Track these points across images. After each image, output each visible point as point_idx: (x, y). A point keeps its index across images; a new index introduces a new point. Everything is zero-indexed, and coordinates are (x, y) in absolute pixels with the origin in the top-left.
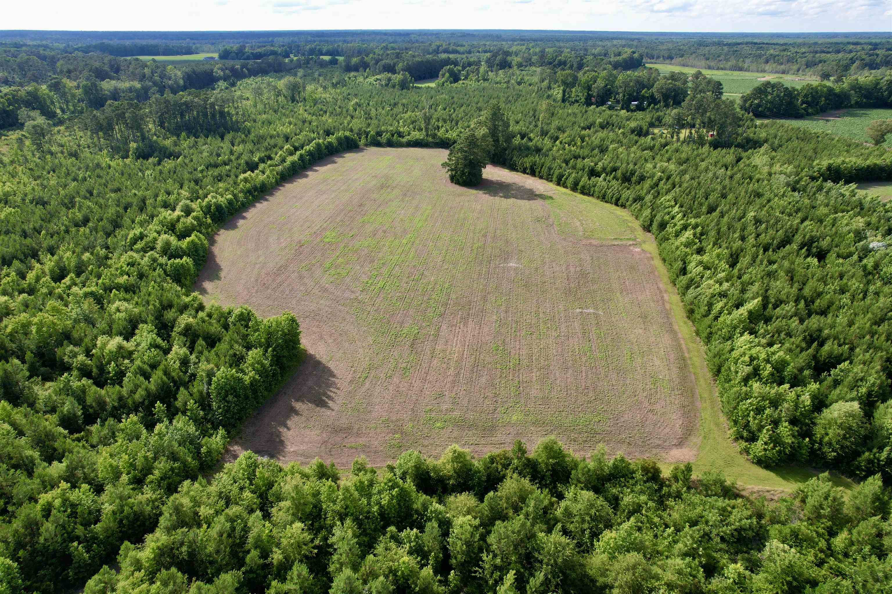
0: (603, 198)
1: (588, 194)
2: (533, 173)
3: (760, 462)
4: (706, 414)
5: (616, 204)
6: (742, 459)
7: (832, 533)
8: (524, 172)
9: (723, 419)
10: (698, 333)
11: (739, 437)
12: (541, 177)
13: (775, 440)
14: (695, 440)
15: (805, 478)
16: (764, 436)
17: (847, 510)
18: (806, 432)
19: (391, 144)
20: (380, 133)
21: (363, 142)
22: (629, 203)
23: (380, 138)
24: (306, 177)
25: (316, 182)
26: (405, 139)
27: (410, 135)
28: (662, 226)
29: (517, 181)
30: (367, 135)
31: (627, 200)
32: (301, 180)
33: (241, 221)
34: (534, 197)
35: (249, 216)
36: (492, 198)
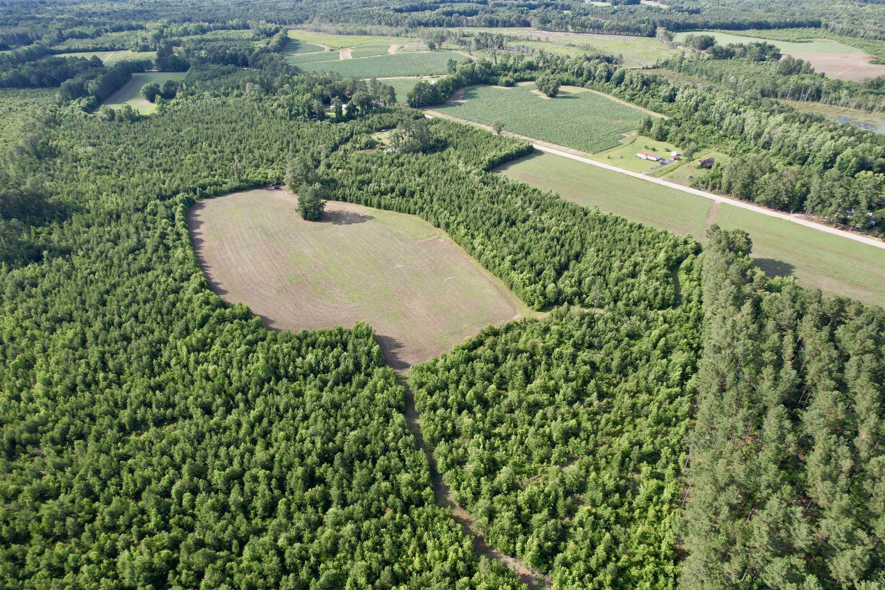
0: (400, 210)
1: (389, 209)
2: (344, 200)
3: (538, 310)
4: (515, 303)
5: (409, 213)
6: (533, 311)
7: (562, 320)
8: (337, 199)
9: (521, 302)
10: (495, 274)
11: (529, 305)
12: (352, 202)
13: (539, 302)
14: (518, 311)
15: (550, 310)
16: (536, 302)
17: (563, 313)
18: (545, 297)
19: (217, 194)
20: (204, 187)
21: (195, 198)
22: (417, 212)
23: (207, 191)
24: (202, 241)
25: (217, 243)
26: (225, 187)
27: (226, 183)
28: (447, 225)
29: (341, 209)
30: (194, 191)
31: (415, 211)
32: (203, 244)
33: (220, 286)
34: (363, 219)
35: (218, 281)
36: (342, 226)
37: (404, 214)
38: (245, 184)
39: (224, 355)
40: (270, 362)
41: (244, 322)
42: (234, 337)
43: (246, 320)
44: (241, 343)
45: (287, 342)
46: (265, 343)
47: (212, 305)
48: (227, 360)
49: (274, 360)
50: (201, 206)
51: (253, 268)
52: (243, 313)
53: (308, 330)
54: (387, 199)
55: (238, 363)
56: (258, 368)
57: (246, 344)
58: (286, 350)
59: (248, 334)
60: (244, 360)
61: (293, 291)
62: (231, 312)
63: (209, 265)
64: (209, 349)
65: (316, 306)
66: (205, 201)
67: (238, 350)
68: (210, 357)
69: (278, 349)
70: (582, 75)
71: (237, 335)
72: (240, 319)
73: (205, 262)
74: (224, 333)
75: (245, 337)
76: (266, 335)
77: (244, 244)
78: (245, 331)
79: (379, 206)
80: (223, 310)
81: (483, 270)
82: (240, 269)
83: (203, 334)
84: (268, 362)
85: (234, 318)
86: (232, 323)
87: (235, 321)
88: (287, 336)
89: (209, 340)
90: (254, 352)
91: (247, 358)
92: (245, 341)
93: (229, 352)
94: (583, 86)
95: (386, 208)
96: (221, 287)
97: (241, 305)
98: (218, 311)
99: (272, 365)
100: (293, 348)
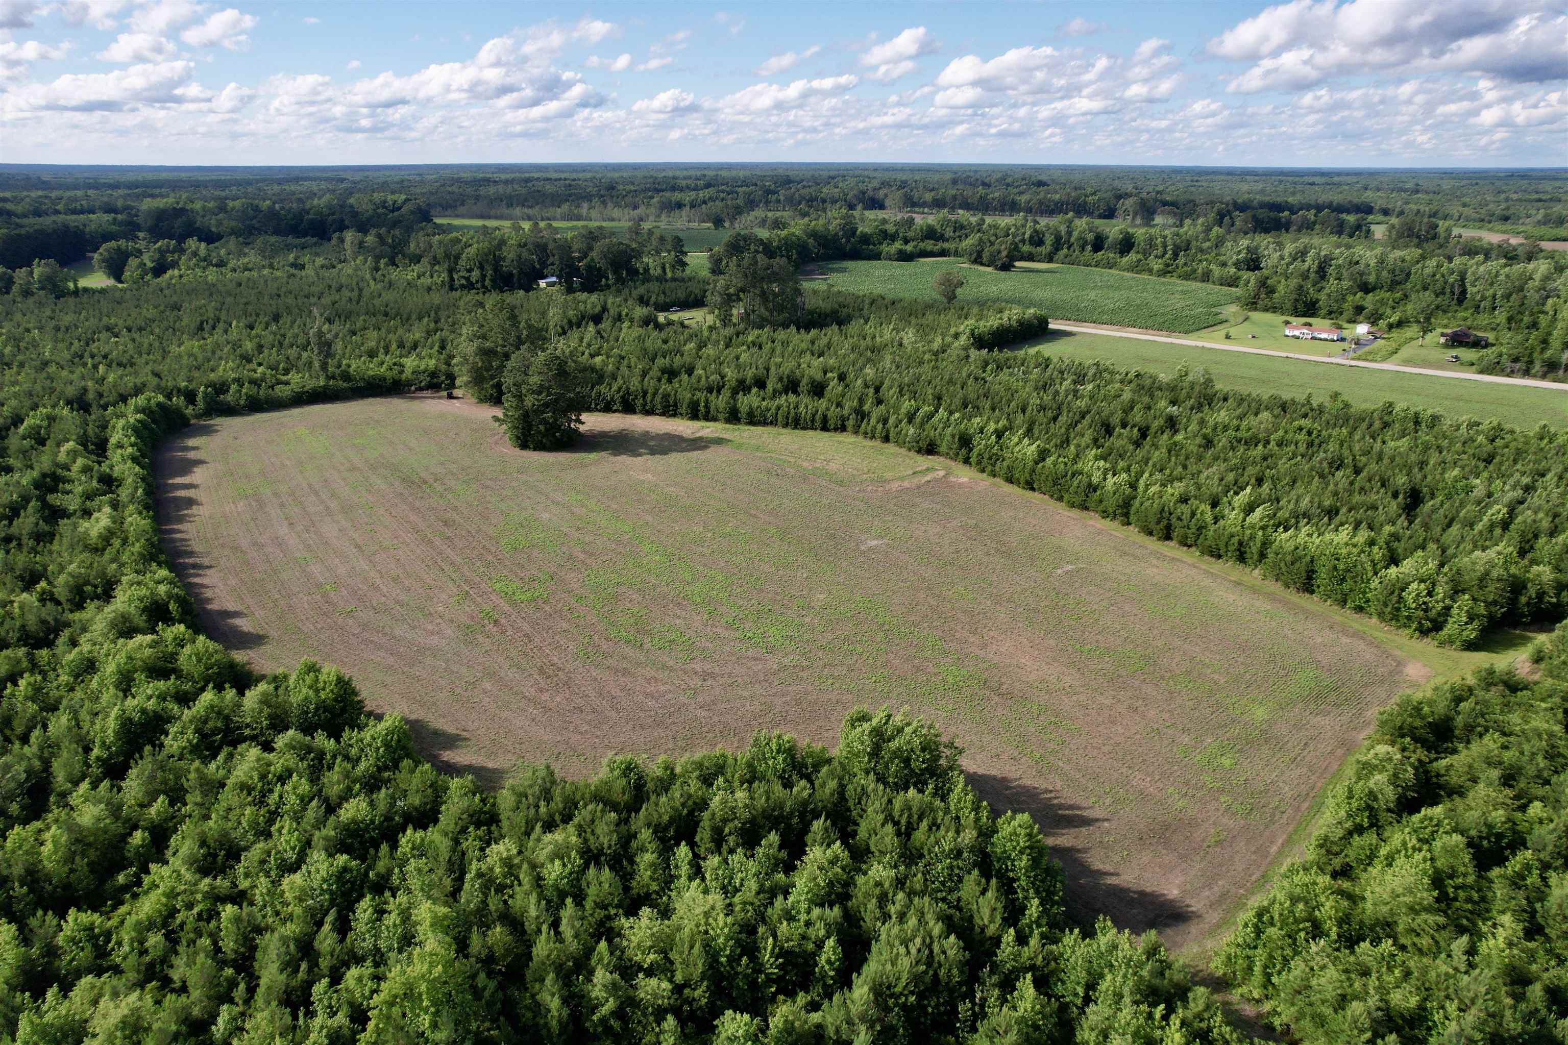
1: (766, 424)
5: (827, 429)
19: (255, 406)
20: (221, 388)
21: (189, 411)
22: (850, 423)
23: (229, 398)
24: (190, 502)
25: (241, 505)
26: (282, 391)
27: (287, 383)
28: (965, 441)
29: (622, 426)
30: (190, 397)
31: (844, 419)
32: (195, 510)
33: (238, 622)
34: (698, 444)
35: (231, 606)
36: (640, 460)
37: (810, 433)
38: (342, 384)
39: (212, 914)
40: (476, 942)
41: (322, 741)
42: (273, 816)
43: (335, 733)
44: (307, 844)
45: (549, 826)
46: (435, 836)
47: (190, 678)
48: (229, 945)
49: (498, 931)
50: (207, 431)
51: (364, 565)
52: (322, 706)
53: (641, 759)
54: (749, 401)
55: (290, 966)
56: (410, 994)
57: (335, 848)
58: (554, 872)
59: (347, 795)
60: (326, 940)
61: (526, 628)
62: (265, 701)
63: (206, 561)
64: (134, 889)
65: (625, 672)
66: (218, 421)
67: (293, 882)
68: (126, 936)
69: (508, 863)
70: (1040, 243)
71: (292, 800)
72: (308, 729)
73: (191, 554)
74: (228, 797)
75: (331, 809)
76: (438, 795)
77: (333, 505)
78: (333, 782)
79: (733, 417)
80: (230, 694)
81: (1152, 544)
82: (315, 569)
83: (115, 810)
84: (462, 946)
85: (279, 724)
86: (267, 747)
87: (280, 741)
88: (547, 795)
89: (138, 838)
90: (382, 886)
91: (343, 927)
92: (329, 831)
93: (239, 897)
94: (1050, 260)
95: (754, 419)
96: (244, 624)
97: (313, 669)
98: (208, 697)
99: (488, 961)
100: (591, 856)
